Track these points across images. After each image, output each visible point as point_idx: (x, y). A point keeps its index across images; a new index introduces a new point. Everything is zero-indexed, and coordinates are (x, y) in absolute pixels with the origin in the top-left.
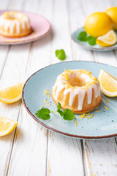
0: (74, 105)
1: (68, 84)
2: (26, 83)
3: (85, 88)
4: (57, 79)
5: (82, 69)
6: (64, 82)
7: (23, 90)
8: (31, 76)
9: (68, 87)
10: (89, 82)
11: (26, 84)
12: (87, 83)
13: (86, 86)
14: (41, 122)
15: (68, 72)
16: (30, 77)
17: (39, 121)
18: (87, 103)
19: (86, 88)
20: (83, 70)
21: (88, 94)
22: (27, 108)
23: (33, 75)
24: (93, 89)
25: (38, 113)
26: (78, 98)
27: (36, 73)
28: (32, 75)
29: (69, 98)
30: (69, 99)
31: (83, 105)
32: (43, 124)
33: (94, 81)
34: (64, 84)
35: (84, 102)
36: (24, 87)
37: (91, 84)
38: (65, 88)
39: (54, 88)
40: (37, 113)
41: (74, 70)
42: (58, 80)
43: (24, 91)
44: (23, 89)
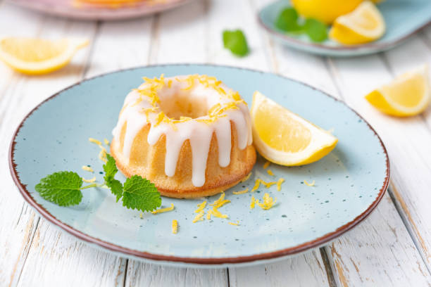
0: (182, 171)
1: (159, 112)
2: (24, 120)
3: (211, 120)
4: (126, 103)
5: (194, 75)
6: (147, 108)
7: (14, 138)
8: (43, 103)
9: (160, 120)
10: (219, 104)
11: (25, 122)
12: (215, 107)
13: (211, 117)
14: (65, 224)
15: (156, 84)
16: (39, 105)
17: (59, 221)
18: (218, 165)
19: (213, 119)
20: (200, 76)
21: (219, 136)
22: (21, 185)
23: (50, 101)
24: (232, 124)
25: (43, 184)
26: (191, 151)
27: (57, 94)
28: (47, 100)
29: (164, 151)
30: (164, 156)
31: (206, 170)
32: (68, 229)
33: (231, 101)
34: (147, 113)
35: (208, 160)
36: (18, 131)
37: (225, 108)
38: (149, 125)
39: (116, 132)
40: (40, 184)
41: (173, 79)
42: (127, 105)
43: (15, 141)
44: (16, 135)
